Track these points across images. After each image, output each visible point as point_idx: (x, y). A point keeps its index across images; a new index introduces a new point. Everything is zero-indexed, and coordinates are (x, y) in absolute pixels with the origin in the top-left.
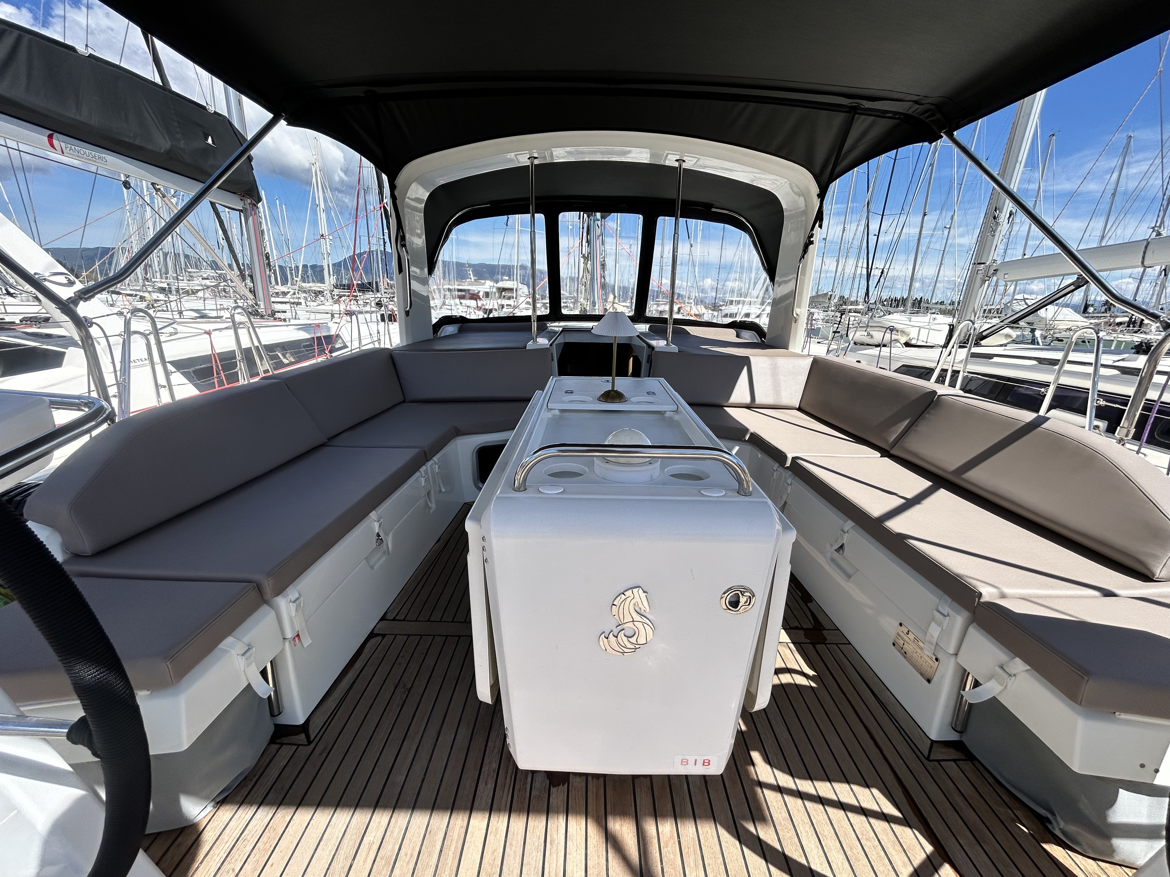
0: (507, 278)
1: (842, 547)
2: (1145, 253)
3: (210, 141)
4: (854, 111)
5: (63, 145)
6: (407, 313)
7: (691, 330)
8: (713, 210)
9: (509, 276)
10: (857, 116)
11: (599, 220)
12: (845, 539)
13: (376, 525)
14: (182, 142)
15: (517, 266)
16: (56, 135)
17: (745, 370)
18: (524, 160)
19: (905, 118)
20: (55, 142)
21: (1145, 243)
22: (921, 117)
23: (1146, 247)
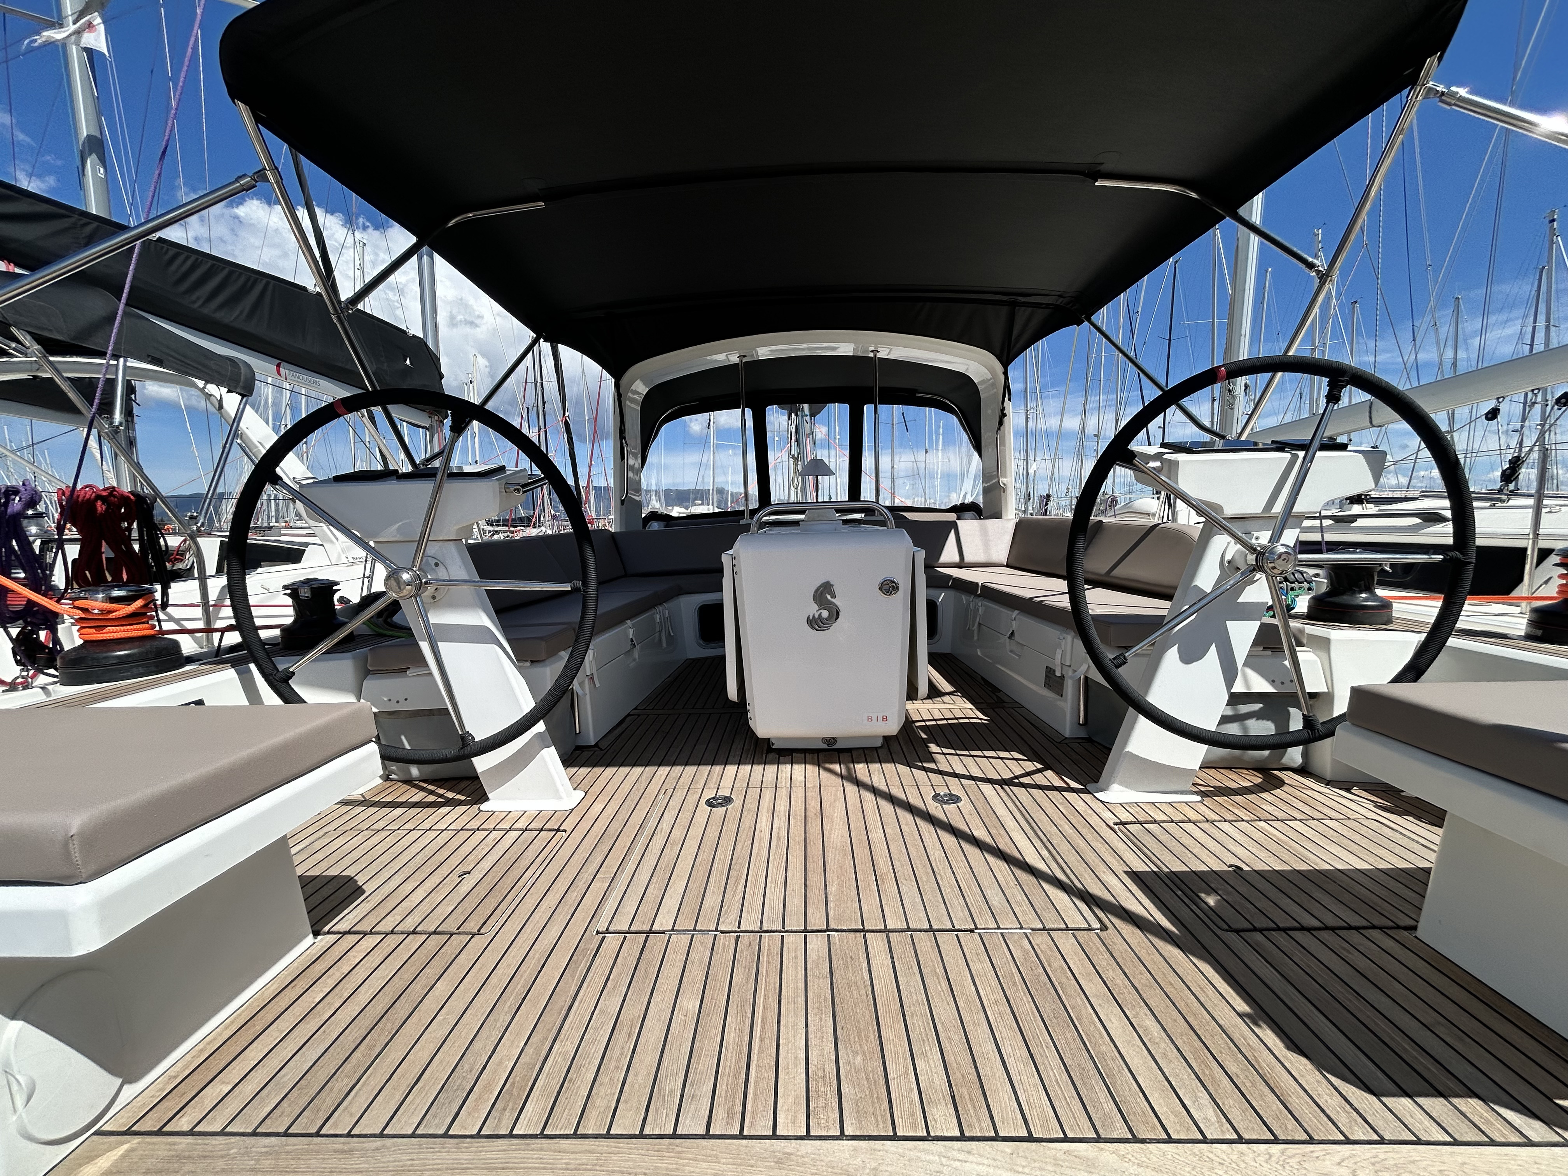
0: (700, 502)
1: (1013, 633)
2: (1370, 412)
3: (408, 362)
4: (1013, 305)
5: (287, 371)
6: (623, 502)
7: (910, 516)
8: (917, 395)
9: (702, 499)
10: (1017, 308)
11: (807, 416)
12: (1014, 625)
13: (631, 631)
14: (386, 364)
15: (713, 490)
16: (283, 364)
17: (952, 535)
18: (734, 359)
19: (1056, 308)
20: (282, 370)
21: (1369, 403)
22: (1068, 306)
23: (1370, 407)
